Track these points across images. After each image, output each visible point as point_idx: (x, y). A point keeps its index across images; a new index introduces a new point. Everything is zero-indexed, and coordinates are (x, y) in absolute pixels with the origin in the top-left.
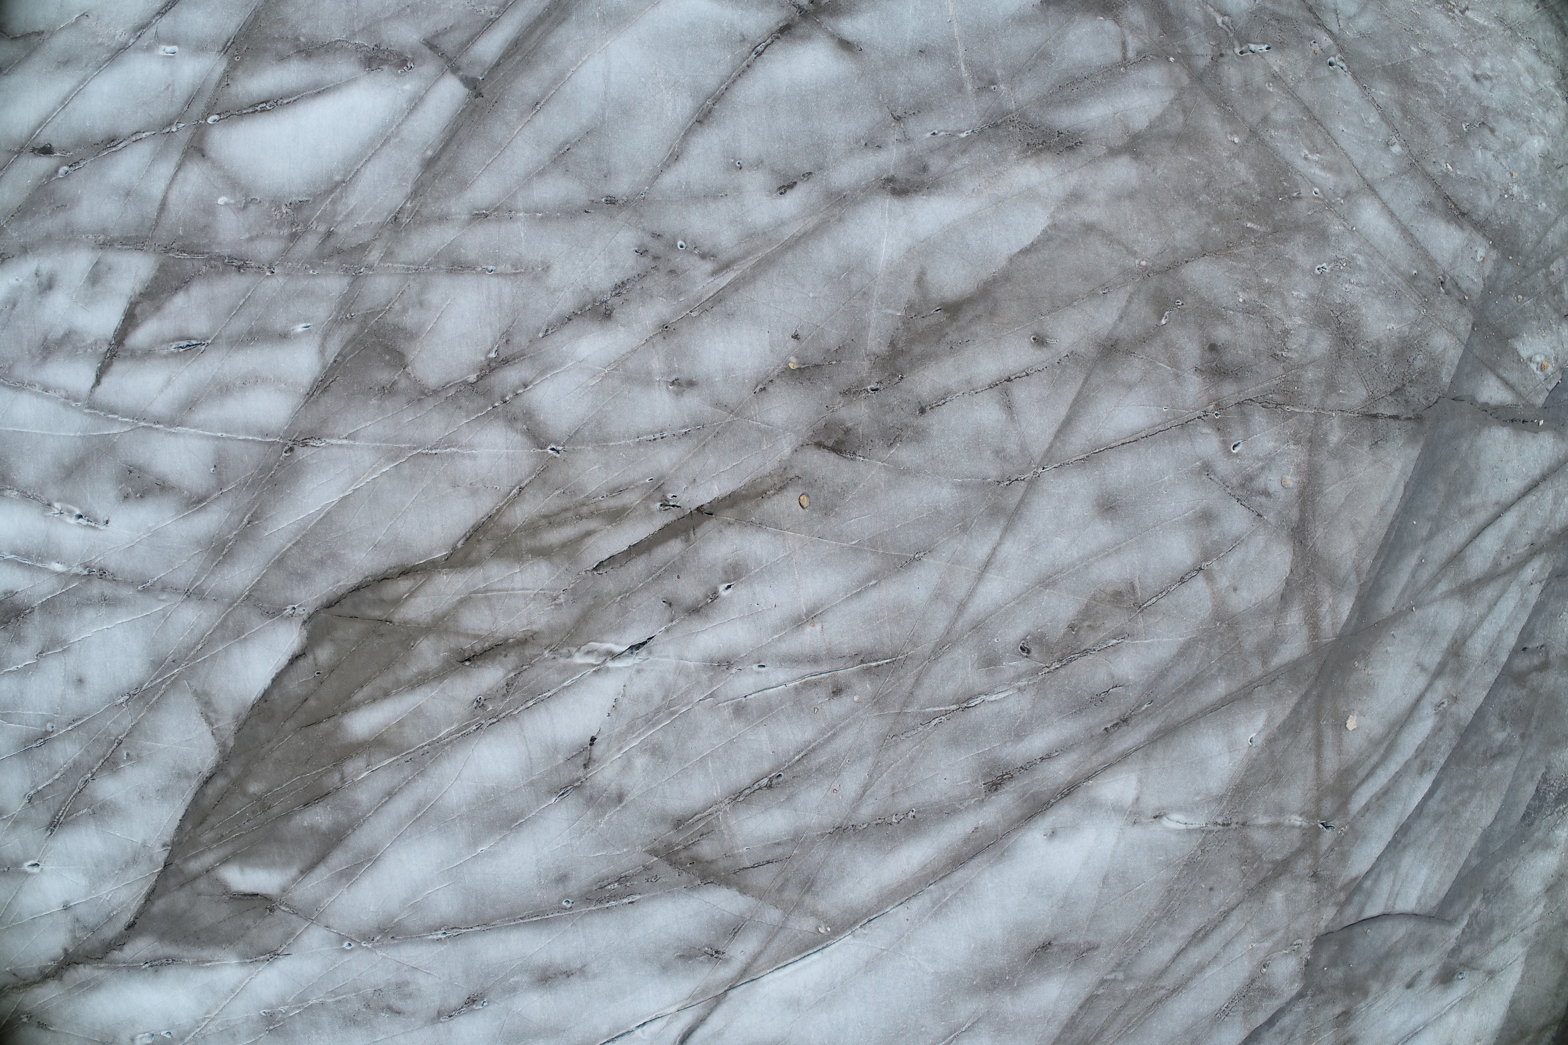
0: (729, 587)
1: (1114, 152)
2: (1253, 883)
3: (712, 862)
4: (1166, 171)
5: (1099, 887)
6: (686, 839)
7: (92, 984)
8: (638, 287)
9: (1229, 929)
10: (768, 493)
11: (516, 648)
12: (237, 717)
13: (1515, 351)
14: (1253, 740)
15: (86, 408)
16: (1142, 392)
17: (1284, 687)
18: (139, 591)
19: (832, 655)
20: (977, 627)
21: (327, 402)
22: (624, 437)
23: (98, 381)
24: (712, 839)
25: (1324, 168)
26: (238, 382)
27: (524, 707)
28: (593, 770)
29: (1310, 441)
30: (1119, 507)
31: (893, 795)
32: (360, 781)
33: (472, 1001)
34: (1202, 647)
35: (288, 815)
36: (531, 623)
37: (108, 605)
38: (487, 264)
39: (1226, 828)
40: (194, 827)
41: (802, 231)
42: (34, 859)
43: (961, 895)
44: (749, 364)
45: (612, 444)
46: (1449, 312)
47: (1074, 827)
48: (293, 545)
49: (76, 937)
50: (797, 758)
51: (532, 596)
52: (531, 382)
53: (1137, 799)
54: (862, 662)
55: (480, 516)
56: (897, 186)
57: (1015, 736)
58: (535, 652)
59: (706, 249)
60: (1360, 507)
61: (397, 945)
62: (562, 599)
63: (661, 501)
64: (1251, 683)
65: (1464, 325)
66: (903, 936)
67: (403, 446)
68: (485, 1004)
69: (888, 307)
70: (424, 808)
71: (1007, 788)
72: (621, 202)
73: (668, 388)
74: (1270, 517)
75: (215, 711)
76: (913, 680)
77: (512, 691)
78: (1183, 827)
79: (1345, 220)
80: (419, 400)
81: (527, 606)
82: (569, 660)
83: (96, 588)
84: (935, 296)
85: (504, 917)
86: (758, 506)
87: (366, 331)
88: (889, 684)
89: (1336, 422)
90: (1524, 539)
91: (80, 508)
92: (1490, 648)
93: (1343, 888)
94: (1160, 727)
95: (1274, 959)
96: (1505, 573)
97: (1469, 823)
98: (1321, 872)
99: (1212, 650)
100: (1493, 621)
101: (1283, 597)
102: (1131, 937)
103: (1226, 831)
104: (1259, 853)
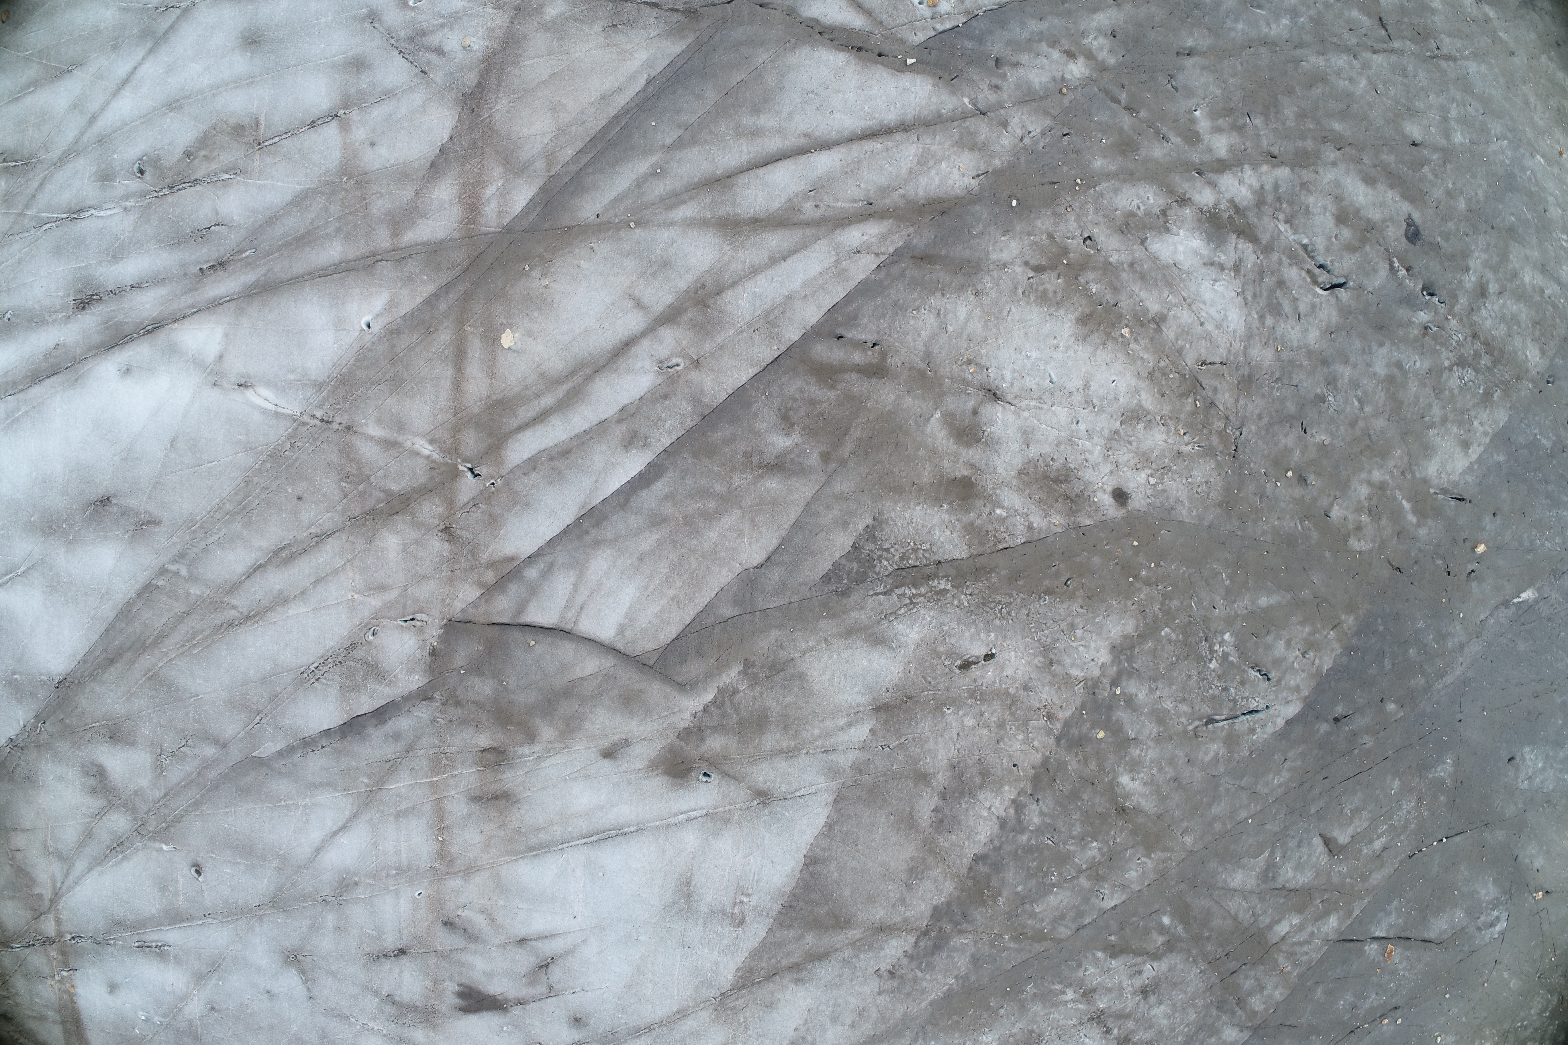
2: (358, 509)
5: (166, 449)
14: (372, 325)
17: (418, 270)
20: (102, 140)
29: (518, 9)
30: (265, 41)
34: (320, 201)
39: (325, 425)
43: (32, 414)
47: (149, 369)
53: (221, 357)
54: (5, 160)
60: (568, 89)
64: (374, 254)
71: (94, 311)
74: (435, 75)
76: (37, 184)
78: (271, 407)
88: (19, 184)
90: (853, 192)
92: (767, 313)
93: (492, 565)
94: (258, 280)
95: (384, 626)
96: (808, 224)
97: (717, 549)
98: (458, 531)
99: (332, 207)
100: (775, 279)
101: (433, 164)
102: (198, 525)
103: (325, 430)
104: (367, 472)
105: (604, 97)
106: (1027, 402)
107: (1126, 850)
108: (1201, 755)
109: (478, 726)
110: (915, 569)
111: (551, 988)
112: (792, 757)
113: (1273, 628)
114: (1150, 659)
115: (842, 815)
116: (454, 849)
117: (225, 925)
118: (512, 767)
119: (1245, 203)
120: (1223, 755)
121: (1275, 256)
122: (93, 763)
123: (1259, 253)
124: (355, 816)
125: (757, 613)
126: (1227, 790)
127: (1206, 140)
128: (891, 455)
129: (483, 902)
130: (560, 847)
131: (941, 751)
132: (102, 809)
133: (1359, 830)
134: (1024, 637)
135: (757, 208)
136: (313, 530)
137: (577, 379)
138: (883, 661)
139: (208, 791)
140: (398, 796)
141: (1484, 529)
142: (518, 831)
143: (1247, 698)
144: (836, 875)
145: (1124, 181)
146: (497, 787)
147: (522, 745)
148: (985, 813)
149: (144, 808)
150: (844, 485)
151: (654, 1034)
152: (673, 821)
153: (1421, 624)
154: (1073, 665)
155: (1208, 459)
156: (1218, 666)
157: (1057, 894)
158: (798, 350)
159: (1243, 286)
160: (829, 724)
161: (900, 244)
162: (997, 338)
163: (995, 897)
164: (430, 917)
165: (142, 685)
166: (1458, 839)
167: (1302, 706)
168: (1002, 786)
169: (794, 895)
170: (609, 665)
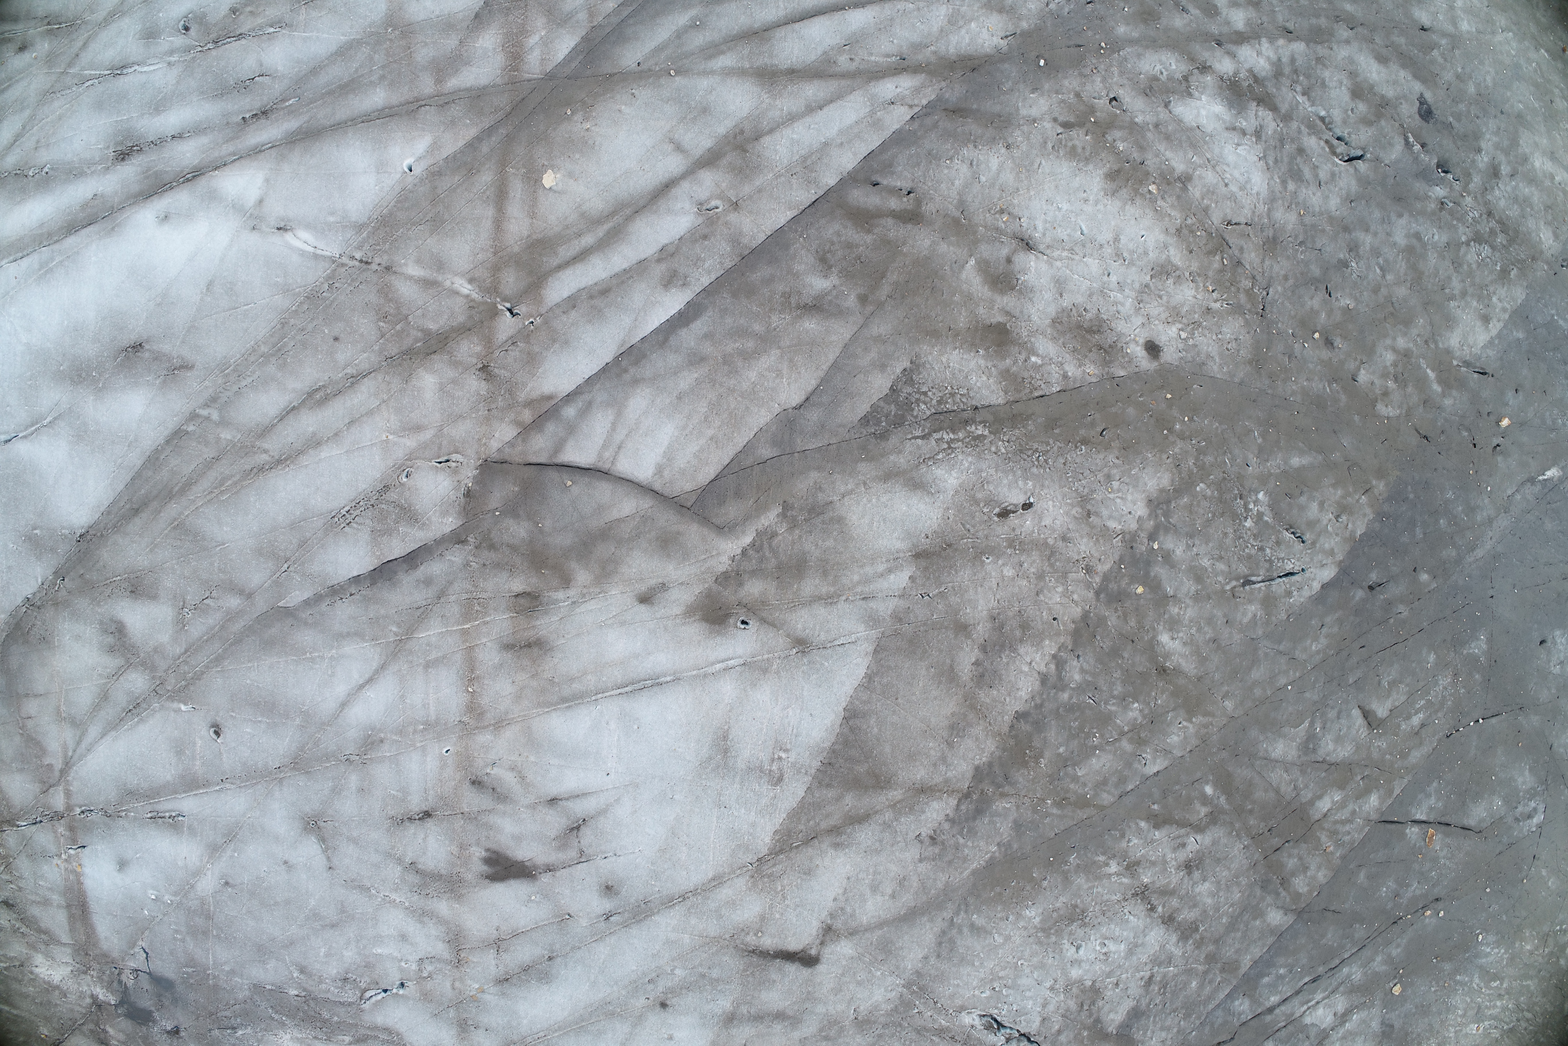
2: (395, 350)
5: (202, 293)
14: (413, 168)
17: (461, 114)
31: (36, 148)
34: (366, 50)
39: (364, 266)
43: (66, 263)
47: (188, 216)
53: (261, 202)
54: (50, 25)
57: (153, 109)
64: (418, 101)
66: (7, 293)
71: (134, 161)
76: (81, 43)
78: (310, 249)
88: (63, 46)
92: (805, 159)
93: (529, 403)
94: (301, 127)
95: (418, 468)
96: (843, 76)
97: (756, 389)
98: (496, 370)
99: (377, 56)
100: (812, 126)
101: (477, 16)
102: (231, 368)
103: (364, 271)
104: (405, 312)
106: (1059, 252)
107: (1168, 712)
108: (1239, 616)
109: (512, 570)
110: (952, 414)
111: (582, 852)
112: (831, 603)
113: (1306, 489)
114: (1186, 515)
115: (882, 666)
116: (485, 701)
117: (243, 790)
118: (546, 613)
119: (1264, 74)
120: (1261, 618)
121: (1294, 125)
122: (111, 620)
123: (1279, 121)
124: (383, 667)
125: (796, 454)
126: (1266, 654)
127: (1224, 13)
128: (927, 300)
129: (513, 758)
130: (593, 698)
131: (981, 602)
132: (120, 668)
133: (1397, 704)
134: (1061, 487)
135: (794, 60)
136: (349, 370)
137: (617, 219)
138: (922, 506)
139: (231, 645)
140: (428, 645)
141: (1507, 404)
142: (551, 681)
143: (1283, 559)
144: (876, 730)
145: (1147, 47)
146: (530, 634)
147: (556, 589)
148: (1026, 668)
149: (162, 665)
150: (881, 327)
151: (688, 903)
152: (710, 670)
153: (1450, 495)
154: (1110, 517)
155: (1237, 316)
156: (1253, 524)
157: (1099, 757)
158: (835, 195)
159: (1265, 151)
160: (869, 570)
161: (933, 97)
162: (1028, 189)
163: (1037, 758)
164: (458, 776)
165: (167, 535)
166: (1494, 720)
167: (1337, 570)
168: (1042, 640)
169: (834, 752)
170: (647, 506)
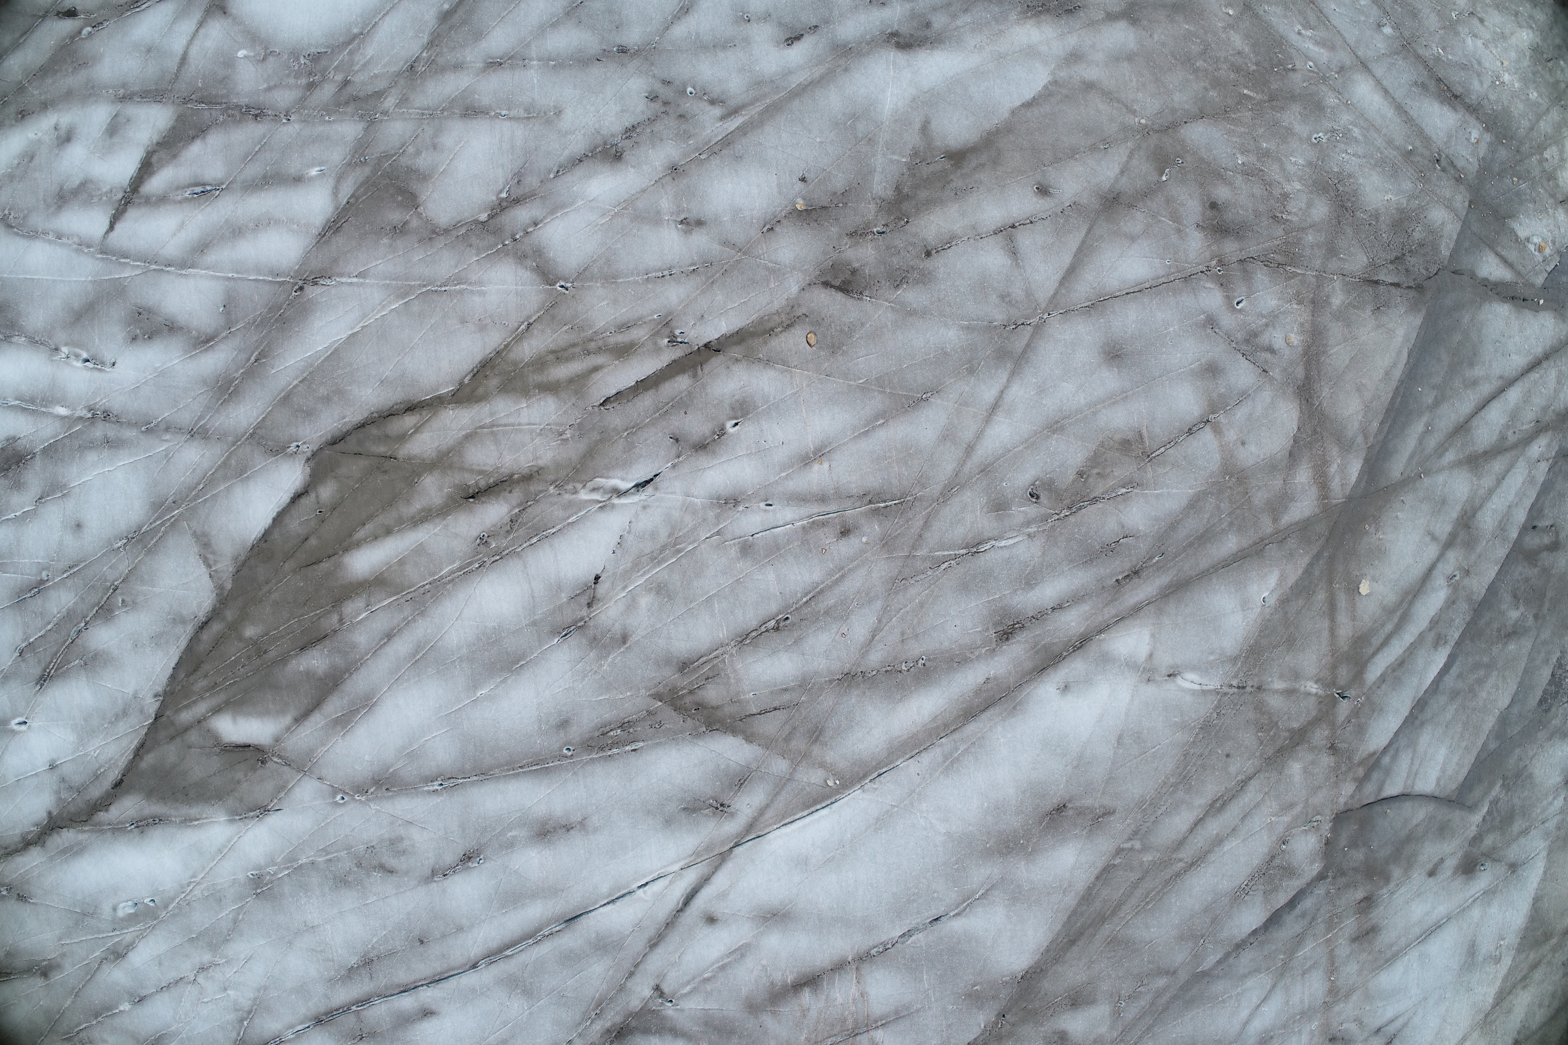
0: (736, 424)
1: (1112, 17)
2: (1270, 751)
3: (718, 708)
4: (1162, 37)
5: (1114, 747)
6: (691, 683)
7: (75, 850)
8: (649, 131)
9: (1247, 799)
10: (775, 330)
11: (521, 484)
12: (235, 558)
13: (1513, 232)
14: (1266, 600)
15: (98, 254)
16: (1145, 245)
17: (1295, 546)
18: (142, 432)
19: (840, 495)
20: (985, 470)
21: (339, 242)
22: (632, 274)
23: (112, 227)
24: (718, 684)
25: (1317, 43)
26: (251, 225)
27: (528, 544)
28: (596, 610)
30: (1125, 355)
31: (903, 641)
32: (359, 623)
33: (467, 858)
34: (1212, 500)
35: (284, 659)
36: (537, 458)
37: (111, 447)
38: (501, 109)
39: (1242, 691)
40: (188, 676)
41: (809, 79)
42: (22, 715)
43: (973, 750)
44: (757, 204)
45: (620, 280)
46: (1446, 188)
47: (1088, 681)
48: (300, 382)
49: (60, 798)
50: (805, 600)
51: (538, 431)
52: (541, 221)
53: (1151, 656)
54: (870, 502)
55: (488, 352)
56: (901, 40)
57: (1025, 583)
58: (540, 488)
59: (714, 95)
60: (1365, 370)
61: (392, 797)
62: (568, 435)
63: (669, 337)
64: (1262, 540)
65: (1461, 200)
66: (914, 791)
67: (413, 283)
68: (481, 862)
69: (893, 153)
70: (423, 650)
71: (1019, 639)
72: (632, 51)
73: (676, 227)
74: (1276, 373)
75: (214, 553)
76: (921, 523)
77: (516, 527)
78: (1197, 687)
79: (1340, 93)
80: (430, 239)
81: (533, 441)
82: (574, 496)
83: (99, 431)
84: (939, 143)
85: (503, 766)
86: (766, 343)
87: (379, 173)
88: (897, 526)
89: (1337, 285)
90: (1529, 415)
91: (88, 351)
92: (1500, 523)
93: (1361, 763)
94: (1172, 581)
95: (1294, 836)
96: (1512, 448)
97: (1486, 704)
98: (1339, 745)
99: (1222, 504)
100: (1501, 495)
101: (1291, 454)
102: (1148, 804)
103: (1243, 695)
104: (1275, 719)
105: (1387, 374)
112: (1527, 833)
115: (1551, 862)
116: (1340, 982)
118: (1376, 906)
122: (1054, 1033)
124: (1272, 985)
125: (1508, 741)
129: (1355, 1013)
130: (1404, 952)
135: (1486, 443)
136: (1241, 778)
137: (1404, 605)
139: (1160, 1014)
140: (1303, 957)
142: (1380, 951)
144: (1547, 904)
146: (1367, 925)
147: (1382, 888)
150: (1545, 634)
152: (1466, 905)
158: (1517, 545)
160: (1545, 802)
161: (1557, 449)
164: (1321, 1040)
165: (1102, 952)
169: (1527, 929)
170: (1432, 809)
